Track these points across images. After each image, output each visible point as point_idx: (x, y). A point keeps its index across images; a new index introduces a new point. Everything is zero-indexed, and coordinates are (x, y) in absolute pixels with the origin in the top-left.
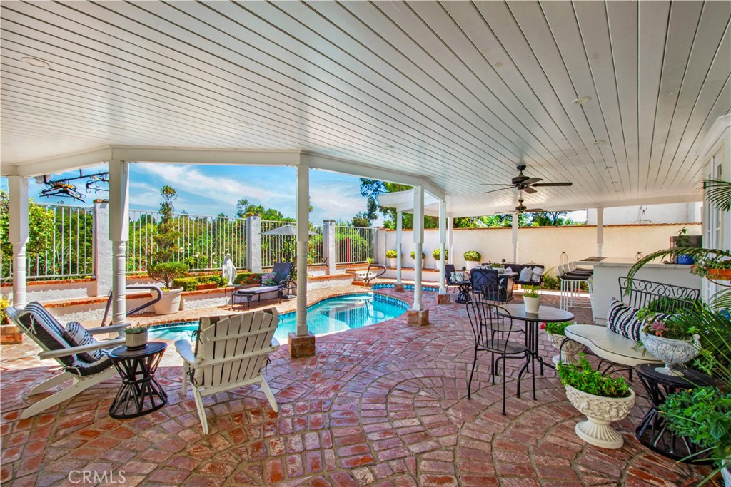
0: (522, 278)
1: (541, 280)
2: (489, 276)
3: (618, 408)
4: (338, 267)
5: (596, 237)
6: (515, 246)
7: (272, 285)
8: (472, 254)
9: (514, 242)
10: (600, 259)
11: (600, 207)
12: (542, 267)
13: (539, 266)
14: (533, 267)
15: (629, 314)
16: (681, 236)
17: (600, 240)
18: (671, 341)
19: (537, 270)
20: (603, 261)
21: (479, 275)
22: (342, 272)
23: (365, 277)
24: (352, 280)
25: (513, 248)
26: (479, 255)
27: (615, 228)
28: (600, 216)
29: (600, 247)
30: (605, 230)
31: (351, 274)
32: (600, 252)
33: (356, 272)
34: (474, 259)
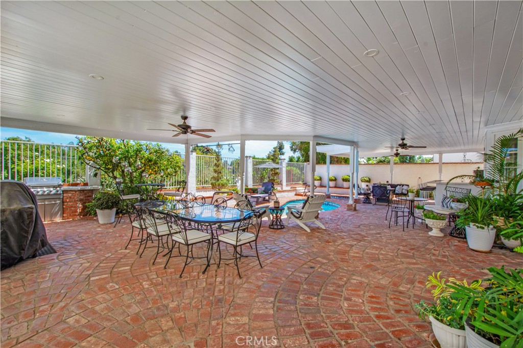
0: (396, 192)
1: (408, 192)
2: (382, 189)
3: (443, 224)
4: (287, 185)
5: (438, 169)
6: (392, 174)
7: (263, 194)
8: (366, 179)
9: (391, 172)
10: (441, 181)
11: (441, 154)
12: (408, 186)
13: (406, 185)
14: (403, 185)
15: (449, 199)
16: (477, 170)
17: (440, 171)
18: (459, 203)
19: (405, 187)
20: (442, 182)
21: (377, 189)
22: (289, 188)
23: (304, 191)
24: (295, 193)
25: (391, 175)
26: (370, 179)
27: (449, 164)
28: (441, 158)
29: (441, 175)
30: (443, 165)
31: (294, 189)
32: (440, 177)
33: (297, 188)
34: (367, 181)
